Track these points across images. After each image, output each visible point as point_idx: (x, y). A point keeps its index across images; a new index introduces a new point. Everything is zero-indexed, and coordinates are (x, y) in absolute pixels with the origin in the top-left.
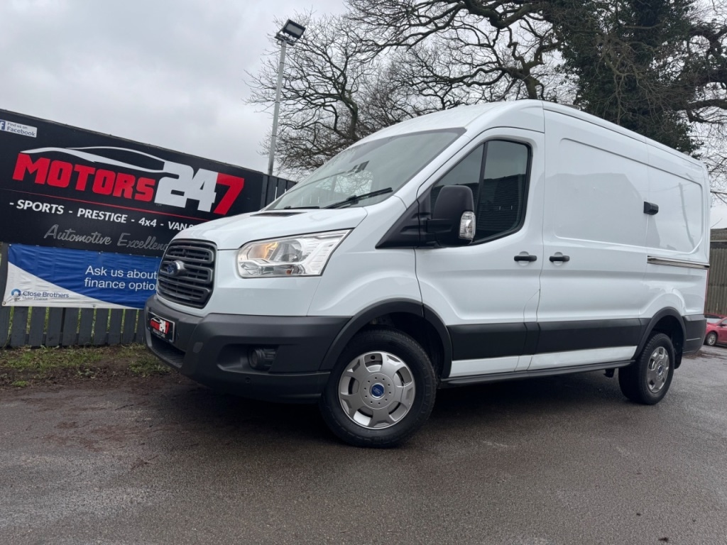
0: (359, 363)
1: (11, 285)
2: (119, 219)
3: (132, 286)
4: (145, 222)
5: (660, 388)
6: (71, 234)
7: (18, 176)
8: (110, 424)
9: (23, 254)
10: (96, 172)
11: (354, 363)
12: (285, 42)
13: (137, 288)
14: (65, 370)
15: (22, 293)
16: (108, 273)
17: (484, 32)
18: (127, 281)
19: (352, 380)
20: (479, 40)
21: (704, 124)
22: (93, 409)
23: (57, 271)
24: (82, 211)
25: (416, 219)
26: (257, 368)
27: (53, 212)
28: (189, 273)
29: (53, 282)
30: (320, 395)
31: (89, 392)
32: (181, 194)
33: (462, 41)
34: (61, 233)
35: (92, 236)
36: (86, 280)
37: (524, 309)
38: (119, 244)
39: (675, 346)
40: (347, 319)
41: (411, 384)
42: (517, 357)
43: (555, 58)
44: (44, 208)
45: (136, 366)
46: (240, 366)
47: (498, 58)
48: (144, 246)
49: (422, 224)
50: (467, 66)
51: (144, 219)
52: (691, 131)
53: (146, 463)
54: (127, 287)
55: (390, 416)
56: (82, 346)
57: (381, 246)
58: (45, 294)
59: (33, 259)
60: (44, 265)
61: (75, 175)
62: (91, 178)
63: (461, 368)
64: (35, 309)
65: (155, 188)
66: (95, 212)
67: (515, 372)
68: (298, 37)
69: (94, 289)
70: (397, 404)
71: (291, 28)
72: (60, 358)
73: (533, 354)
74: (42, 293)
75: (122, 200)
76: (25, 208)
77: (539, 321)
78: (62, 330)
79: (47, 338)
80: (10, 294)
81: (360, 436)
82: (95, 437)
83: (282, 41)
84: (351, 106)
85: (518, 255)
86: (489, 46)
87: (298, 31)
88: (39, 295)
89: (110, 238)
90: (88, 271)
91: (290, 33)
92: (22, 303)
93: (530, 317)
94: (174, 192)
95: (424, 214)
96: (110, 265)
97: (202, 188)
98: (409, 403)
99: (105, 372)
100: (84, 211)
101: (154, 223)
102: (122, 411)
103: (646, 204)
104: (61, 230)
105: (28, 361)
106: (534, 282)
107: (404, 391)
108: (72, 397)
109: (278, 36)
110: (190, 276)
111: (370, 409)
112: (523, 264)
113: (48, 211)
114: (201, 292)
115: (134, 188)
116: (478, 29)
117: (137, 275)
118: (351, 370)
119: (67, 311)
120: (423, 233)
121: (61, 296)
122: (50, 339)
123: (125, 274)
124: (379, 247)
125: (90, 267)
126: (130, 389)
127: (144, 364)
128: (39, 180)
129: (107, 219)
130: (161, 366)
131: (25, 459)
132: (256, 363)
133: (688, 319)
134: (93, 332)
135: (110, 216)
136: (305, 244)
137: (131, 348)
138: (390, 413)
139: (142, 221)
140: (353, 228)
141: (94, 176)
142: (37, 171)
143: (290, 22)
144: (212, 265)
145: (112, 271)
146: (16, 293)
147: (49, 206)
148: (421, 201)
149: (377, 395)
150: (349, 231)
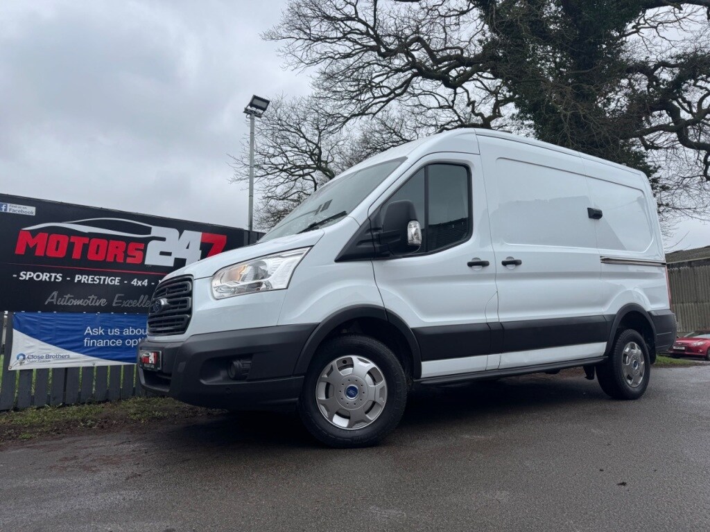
0: (332, 369)
1: (16, 350)
2: (113, 281)
3: (128, 342)
4: (137, 283)
5: (639, 382)
6: (70, 298)
7: (20, 250)
8: (108, 455)
9: (27, 320)
10: (90, 240)
11: (327, 369)
12: (253, 115)
13: (133, 344)
14: (68, 422)
15: (26, 357)
16: (106, 332)
17: (443, 95)
18: (124, 338)
19: (328, 385)
20: (439, 103)
21: (660, 150)
22: (93, 447)
23: (59, 333)
24: (78, 278)
25: (369, 234)
26: (235, 379)
27: (52, 280)
28: (172, 306)
29: (55, 345)
30: (297, 399)
31: (91, 437)
32: (169, 254)
33: (424, 106)
34: (60, 299)
35: (89, 299)
36: (85, 341)
37: (485, 311)
38: (114, 305)
39: (647, 341)
40: (315, 326)
41: (383, 383)
42: (485, 356)
43: (510, 109)
44: (44, 277)
45: (135, 414)
46: (220, 378)
47: (459, 116)
48: (138, 304)
49: (375, 237)
50: (433, 128)
51: (136, 280)
52: (647, 157)
53: (139, 475)
54: (124, 344)
55: (367, 416)
56: (83, 404)
57: (341, 259)
58: (48, 357)
59: (36, 325)
60: (46, 329)
61: (71, 246)
62: (86, 247)
63: (431, 368)
64: (39, 370)
65: (145, 251)
66: (90, 277)
67: (486, 371)
68: (264, 109)
69: (91, 349)
70: (371, 403)
71: (257, 102)
72: (64, 414)
73: (501, 353)
74: (44, 355)
75: (114, 264)
76: (27, 279)
77: (501, 321)
78: (65, 390)
79: (51, 399)
80: (16, 359)
81: (340, 437)
82: (94, 464)
83: (251, 114)
84: (328, 173)
85: (470, 260)
86: (450, 107)
87: (263, 105)
88: (42, 357)
89: (105, 300)
90: (87, 332)
91: (257, 107)
92: (27, 366)
93: (492, 318)
94: (162, 253)
95: (376, 229)
96: (106, 324)
97: (188, 248)
98: (383, 401)
99: (106, 422)
100: (80, 276)
101: (145, 283)
102: (120, 446)
103: (589, 210)
104: (60, 296)
105: (34, 418)
106: (490, 284)
107: (376, 390)
108: (74, 442)
109: (246, 111)
110: (173, 308)
111: (347, 411)
112: (477, 269)
113: (48, 280)
114: (183, 319)
115: (125, 252)
116: (437, 94)
117: (132, 332)
118: (326, 376)
119: (68, 370)
120: (377, 245)
121: (63, 357)
122: (54, 399)
123: (121, 332)
124: (337, 261)
125: (89, 328)
126: (129, 432)
127: (142, 412)
128: (39, 252)
129: (102, 283)
130: (159, 412)
131: (27, 482)
132: (234, 373)
133: (654, 313)
134: (94, 389)
135: (105, 280)
136: (270, 263)
137: (131, 401)
138: (367, 413)
139: (134, 282)
140: (313, 246)
141: (88, 244)
142: (36, 245)
143: (255, 97)
144: (190, 294)
145: (109, 330)
146: (21, 357)
147: (48, 275)
148: (372, 219)
149: (351, 396)
150: (309, 248)
